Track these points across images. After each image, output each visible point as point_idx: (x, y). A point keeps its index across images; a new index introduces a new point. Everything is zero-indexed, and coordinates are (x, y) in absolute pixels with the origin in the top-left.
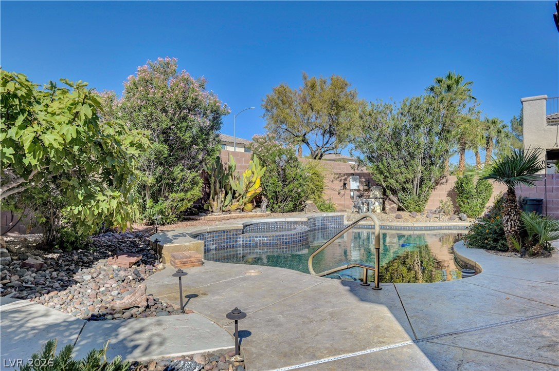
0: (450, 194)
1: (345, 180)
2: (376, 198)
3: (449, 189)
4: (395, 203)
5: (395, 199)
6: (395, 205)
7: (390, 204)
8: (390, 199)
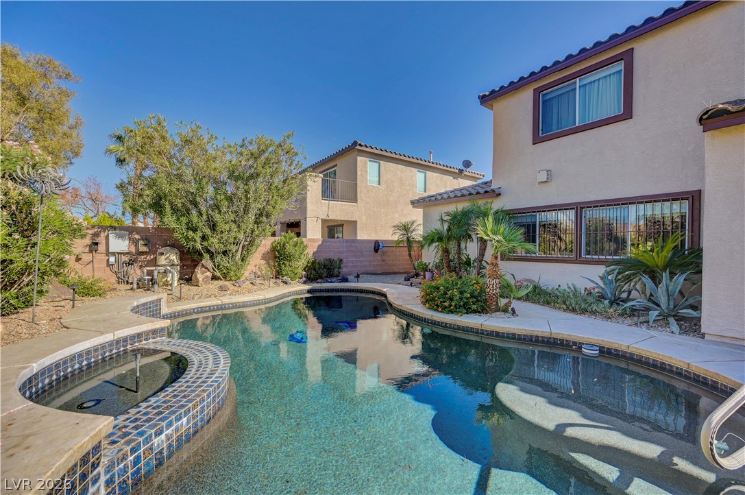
0: (264, 257)
1: (96, 235)
2: (173, 265)
3: (264, 252)
4: (209, 270)
5: (210, 264)
6: (208, 274)
7: (203, 273)
8: (203, 266)
